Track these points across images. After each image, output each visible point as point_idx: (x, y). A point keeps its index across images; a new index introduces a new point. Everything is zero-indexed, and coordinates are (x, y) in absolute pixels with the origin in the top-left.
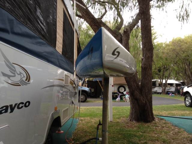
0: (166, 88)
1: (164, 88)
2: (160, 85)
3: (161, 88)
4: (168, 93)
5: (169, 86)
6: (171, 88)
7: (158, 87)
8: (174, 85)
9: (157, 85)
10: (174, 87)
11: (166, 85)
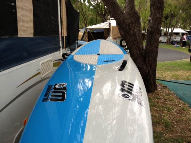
0: (172, 37)
1: (169, 37)
2: (166, 34)
3: (166, 37)
4: (173, 43)
5: (175, 35)
6: (176, 37)
7: (163, 36)
8: (180, 34)
9: (163, 34)
10: (179, 36)
11: (172, 34)
